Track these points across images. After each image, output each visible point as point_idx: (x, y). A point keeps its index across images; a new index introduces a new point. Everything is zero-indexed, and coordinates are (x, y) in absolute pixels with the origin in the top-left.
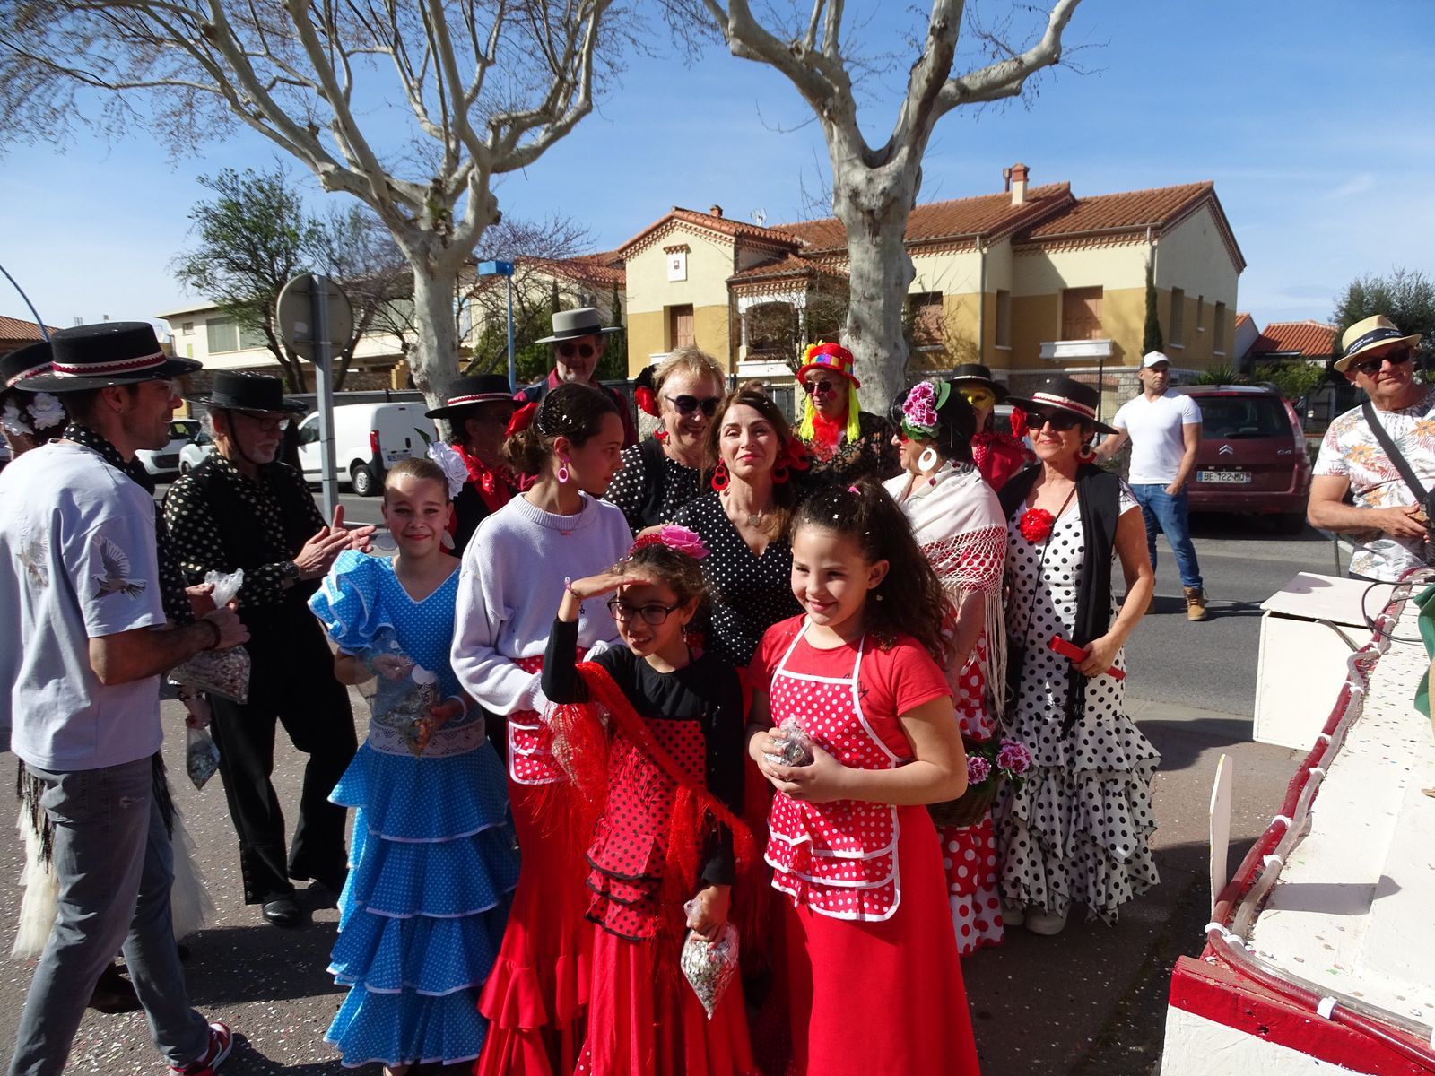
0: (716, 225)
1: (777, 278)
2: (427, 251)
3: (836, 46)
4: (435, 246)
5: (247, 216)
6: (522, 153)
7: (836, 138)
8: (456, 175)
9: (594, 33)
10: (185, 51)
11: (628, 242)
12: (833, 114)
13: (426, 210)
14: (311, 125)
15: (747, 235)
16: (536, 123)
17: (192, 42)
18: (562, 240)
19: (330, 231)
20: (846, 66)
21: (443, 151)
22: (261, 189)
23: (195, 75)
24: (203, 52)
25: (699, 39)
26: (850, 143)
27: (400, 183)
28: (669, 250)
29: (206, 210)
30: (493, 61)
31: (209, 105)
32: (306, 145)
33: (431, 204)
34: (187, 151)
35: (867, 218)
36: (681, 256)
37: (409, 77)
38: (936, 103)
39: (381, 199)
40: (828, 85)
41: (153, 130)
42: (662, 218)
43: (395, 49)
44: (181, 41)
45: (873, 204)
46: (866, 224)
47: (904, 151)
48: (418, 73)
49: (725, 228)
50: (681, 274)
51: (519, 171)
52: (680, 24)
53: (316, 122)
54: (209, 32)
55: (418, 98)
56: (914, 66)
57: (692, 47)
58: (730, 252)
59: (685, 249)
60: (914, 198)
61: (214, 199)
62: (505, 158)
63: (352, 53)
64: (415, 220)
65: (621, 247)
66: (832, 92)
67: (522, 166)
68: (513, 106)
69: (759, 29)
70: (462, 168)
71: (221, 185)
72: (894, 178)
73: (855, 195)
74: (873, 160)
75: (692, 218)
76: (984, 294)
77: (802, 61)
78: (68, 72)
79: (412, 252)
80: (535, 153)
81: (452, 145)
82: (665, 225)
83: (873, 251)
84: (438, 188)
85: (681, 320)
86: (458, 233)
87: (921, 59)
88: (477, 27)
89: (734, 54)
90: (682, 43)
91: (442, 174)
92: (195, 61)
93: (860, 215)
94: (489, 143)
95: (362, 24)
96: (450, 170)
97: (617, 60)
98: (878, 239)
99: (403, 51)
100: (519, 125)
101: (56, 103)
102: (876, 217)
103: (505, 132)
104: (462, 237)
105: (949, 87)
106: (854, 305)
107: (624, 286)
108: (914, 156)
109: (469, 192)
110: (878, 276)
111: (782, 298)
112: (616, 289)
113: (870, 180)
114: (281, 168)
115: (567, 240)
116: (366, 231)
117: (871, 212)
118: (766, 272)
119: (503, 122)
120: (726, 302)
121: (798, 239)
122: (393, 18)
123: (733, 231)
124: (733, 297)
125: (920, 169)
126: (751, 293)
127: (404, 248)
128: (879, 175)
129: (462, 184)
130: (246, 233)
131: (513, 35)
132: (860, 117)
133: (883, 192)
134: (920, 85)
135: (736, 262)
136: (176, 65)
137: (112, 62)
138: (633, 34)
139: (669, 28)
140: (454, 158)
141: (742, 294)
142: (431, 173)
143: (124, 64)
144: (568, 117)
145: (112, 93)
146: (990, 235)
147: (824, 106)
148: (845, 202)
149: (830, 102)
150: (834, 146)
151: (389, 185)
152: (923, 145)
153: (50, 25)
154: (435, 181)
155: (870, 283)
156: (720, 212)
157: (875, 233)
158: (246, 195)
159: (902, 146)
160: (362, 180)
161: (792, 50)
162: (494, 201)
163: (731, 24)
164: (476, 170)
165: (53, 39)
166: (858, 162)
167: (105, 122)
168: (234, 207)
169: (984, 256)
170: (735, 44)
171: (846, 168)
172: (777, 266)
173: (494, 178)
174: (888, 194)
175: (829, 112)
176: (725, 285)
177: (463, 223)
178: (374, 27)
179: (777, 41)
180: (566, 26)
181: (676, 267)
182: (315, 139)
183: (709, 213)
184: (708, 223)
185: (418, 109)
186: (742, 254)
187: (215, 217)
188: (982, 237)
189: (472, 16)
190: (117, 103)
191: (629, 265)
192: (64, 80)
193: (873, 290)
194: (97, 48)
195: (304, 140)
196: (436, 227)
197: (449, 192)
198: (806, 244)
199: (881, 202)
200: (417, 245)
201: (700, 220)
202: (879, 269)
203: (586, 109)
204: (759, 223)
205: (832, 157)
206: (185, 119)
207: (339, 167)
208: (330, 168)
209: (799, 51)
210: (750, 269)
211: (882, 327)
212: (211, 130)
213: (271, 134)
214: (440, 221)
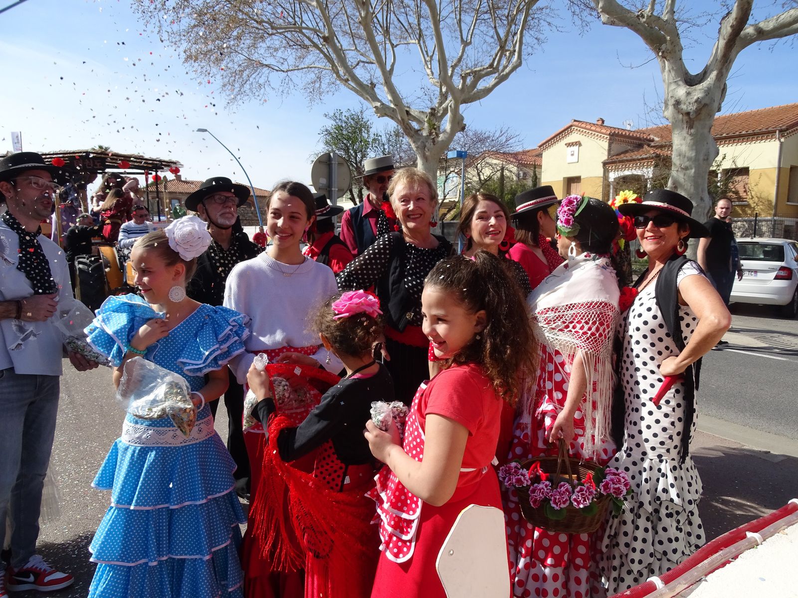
0: (599, 129)
1: (634, 160)
2: (425, 146)
3: (672, 12)
4: (429, 144)
5: (344, 133)
6: (478, 92)
7: (667, 68)
8: (444, 105)
9: (525, 21)
10: (318, 52)
11: (544, 141)
12: (665, 54)
13: (426, 125)
14: (372, 83)
15: (618, 135)
16: (488, 74)
17: (321, 46)
18: (504, 141)
19: (384, 140)
20: (677, 24)
21: (438, 93)
22: (353, 119)
23: (323, 63)
24: (325, 51)
25: (589, 18)
26: (676, 71)
27: (414, 112)
28: (569, 145)
29: (327, 130)
30: (470, 43)
31: (328, 77)
32: (368, 94)
33: (429, 122)
34: (318, 101)
35: (686, 118)
36: (575, 148)
37: (426, 56)
38: (738, 42)
39: (403, 120)
40: (664, 36)
41: (303, 91)
42: (566, 127)
43: (419, 41)
44: (316, 46)
45: (689, 108)
46: (685, 121)
47: (713, 75)
48: (430, 54)
49: (603, 131)
50: (575, 159)
51: (478, 102)
52: (578, 11)
53: (375, 81)
54: (326, 39)
55: (429, 66)
56: (723, 18)
57: (584, 24)
58: (606, 145)
59: (578, 144)
60: (720, 104)
61: (330, 124)
62: (469, 95)
63: (397, 45)
64: (420, 130)
65: (540, 144)
66: (665, 41)
67: (479, 99)
68: (476, 65)
69: (619, 5)
70: (447, 101)
71: (334, 117)
72: (705, 91)
73: (678, 103)
74: (691, 81)
75: (583, 125)
76: (780, 168)
77: (644, 22)
78: (266, 66)
79: (417, 147)
80: (488, 91)
81: (444, 89)
82: (567, 130)
83: (689, 138)
84: (433, 113)
85: (573, 186)
86: (442, 137)
87: (729, 14)
88: (463, 24)
89: (604, 23)
90: (579, 22)
91: (437, 105)
92: (322, 55)
93: (681, 116)
94: (460, 87)
95: (404, 29)
96: (441, 104)
97: (541, 36)
98: (692, 131)
99: (424, 42)
100: (478, 76)
101: (261, 81)
102: (691, 117)
103: (469, 80)
104: (443, 138)
105: (749, 30)
106: (674, 172)
107: (540, 166)
108: (721, 77)
109: (449, 114)
110: (692, 154)
111: (637, 172)
112: (535, 168)
113: (688, 94)
114: (362, 108)
115: (507, 141)
116: (401, 138)
117: (688, 114)
118: (628, 156)
119: (469, 74)
120: (602, 175)
121: (652, 137)
122: (419, 25)
123: (608, 132)
124: (606, 172)
125: (725, 84)
126: (617, 169)
127: (413, 145)
128: (695, 90)
129: (445, 111)
130: (345, 142)
131: (483, 28)
132: (685, 55)
133: (696, 101)
134: (727, 30)
135: (609, 150)
136: (314, 59)
137: (286, 60)
138: (549, 20)
139: (571, 14)
140: (444, 97)
141: (612, 170)
142: (429, 105)
143: (291, 61)
144: (507, 70)
145: (285, 74)
146: (787, 129)
147: (660, 49)
148: (671, 108)
149: (663, 47)
150: (666, 74)
151: (408, 113)
152: (728, 70)
153: (261, 44)
154: (432, 109)
155: (686, 159)
156: (603, 122)
157: (691, 127)
158: (345, 122)
159: (713, 70)
160: (394, 110)
161: (638, 16)
162: (462, 119)
163: (600, 5)
164: (453, 102)
165: (262, 51)
166: (681, 83)
167: (281, 90)
168: (339, 128)
169: (782, 144)
170: (604, 17)
171: (673, 86)
172: (636, 153)
173: (462, 107)
174: (700, 102)
175: (663, 52)
176: (602, 165)
177: (445, 131)
178: (410, 31)
179: (629, 11)
180: (507, 17)
181: (572, 155)
182: (373, 90)
183: (596, 122)
184: (593, 128)
185: (429, 71)
186: (613, 145)
187: (330, 134)
188: (781, 131)
189: (460, 19)
190: (287, 79)
191: (545, 154)
192: (265, 70)
193: (687, 164)
194: (279, 54)
195: (367, 91)
196: (431, 134)
197: (439, 115)
198: (656, 139)
199: (695, 107)
200: (419, 143)
201: (588, 127)
202: (692, 150)
203: (519, 64)
204: (628, 128)
205: (664, 81)
206: (317, 85)
207: (382, 104)
208: (378, 104)
209: (643, 16)
210: (618, 155)
211: (692, 187)
212: (328, 89)
213: (353, 89)
214: (433, 130)
